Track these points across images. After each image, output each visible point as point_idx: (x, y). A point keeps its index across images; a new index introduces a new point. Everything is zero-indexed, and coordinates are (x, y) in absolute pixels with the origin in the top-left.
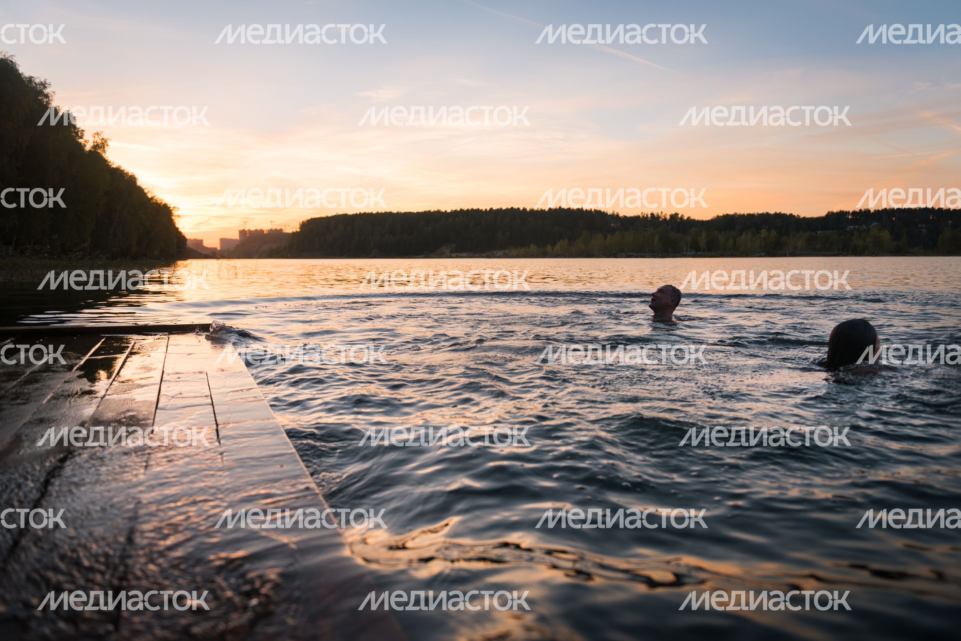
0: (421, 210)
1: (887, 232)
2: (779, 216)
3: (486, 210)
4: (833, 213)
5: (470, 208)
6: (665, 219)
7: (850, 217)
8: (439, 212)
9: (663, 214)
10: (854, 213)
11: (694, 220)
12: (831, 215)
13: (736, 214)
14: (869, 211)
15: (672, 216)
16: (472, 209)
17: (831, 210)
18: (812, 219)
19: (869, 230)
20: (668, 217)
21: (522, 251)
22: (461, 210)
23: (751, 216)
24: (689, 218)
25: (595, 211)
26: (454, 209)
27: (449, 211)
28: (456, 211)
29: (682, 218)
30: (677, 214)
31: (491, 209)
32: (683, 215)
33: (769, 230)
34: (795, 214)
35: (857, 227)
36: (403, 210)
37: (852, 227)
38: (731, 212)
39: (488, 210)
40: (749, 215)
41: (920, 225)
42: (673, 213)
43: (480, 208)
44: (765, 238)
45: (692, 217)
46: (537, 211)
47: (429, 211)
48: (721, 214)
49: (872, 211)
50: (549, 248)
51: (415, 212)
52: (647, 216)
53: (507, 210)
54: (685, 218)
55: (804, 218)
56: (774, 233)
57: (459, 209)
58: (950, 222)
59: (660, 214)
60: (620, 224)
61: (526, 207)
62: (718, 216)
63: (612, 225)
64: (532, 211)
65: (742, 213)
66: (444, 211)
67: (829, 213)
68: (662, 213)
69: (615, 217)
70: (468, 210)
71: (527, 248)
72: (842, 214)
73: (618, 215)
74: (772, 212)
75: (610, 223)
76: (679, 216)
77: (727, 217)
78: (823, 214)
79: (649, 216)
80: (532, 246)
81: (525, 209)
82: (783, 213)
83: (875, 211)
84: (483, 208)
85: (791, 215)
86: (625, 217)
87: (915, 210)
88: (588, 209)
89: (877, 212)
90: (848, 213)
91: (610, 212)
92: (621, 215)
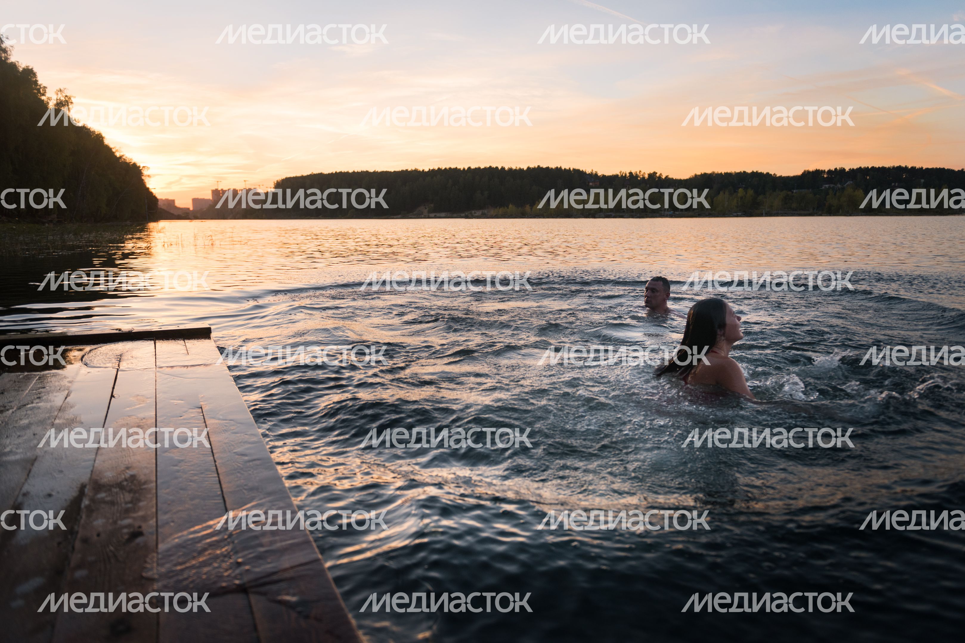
0: (398, 169)
1: (861, 191)
2: (756, 175)
3: (464, 169)
4: (809, 172)
5: (448, 167)
6: (644, 178)
7: (825, 176)
8: (416, 171)
9: (642, 173)
10: (830, 172)
11: (672, 179)
12: (806, 174)
13: (713, 173)
14: (844, 169)
15: (650, 175)
16: (450, 168)
17: (807, 169)
18: (788, 178)
19: (843, 189)
20: (646, 176)
21: (501, 211)
22: (439, 169)
23: (728, 175)
24: (667, 176)
25: (574, 169)
26: (431, 168)
27: (427, 170)
28: (433, 170)
29: (660, 177)
30: (655, 173)
31: (469, 168)
32: (661, 174)
33: (746, 189)
34: (772, 173)
35: (832, 185)
36: (379, 169)
37: (827, 186)
38: (709, 171)
39: (466, 169)
40: (726, 174)
41: (893, 184)
42: (652, 172)
44: (742, 198)
45: (670, 177)
46: (516, 170)
47: (407, 170)
48: (699, 173)
49: (847, 170)
50: (528, 208)
51: (392, 171)
52: (626, 175)
53: (485, 169)
54: (664, 177)
55: (781, 177)
56: (751, 192)
58: (922, 181)
59: (638, 173)
60: (598, 181)
61: (504, 166)
62: (696, 175)
63: (591, 184)
64: (510, 170)
65: (720, 172)
66: (421, 170)
67: (805, 171)
68: (640, 171)
69: (594, 176)
70: (446, 169)
71: (506, 208)
72: (818, 173)
73: (596, 174)
74: (749, 171)
75: (589, 183)
76: (658, 175)
77: (705, 176)
78: (799, 172)
79: (628, 175)
80: (510, 206)
81: (503, 168)
82: (759, 171)
83: (850, 169)
84: (461, 166)
85: (768, 173)
86: (604, 176)
87: (889, 168)
88: (567, 168)
89: (852, 171)
90: (823, 172)
91: (588, 171)
92: (600, 174)
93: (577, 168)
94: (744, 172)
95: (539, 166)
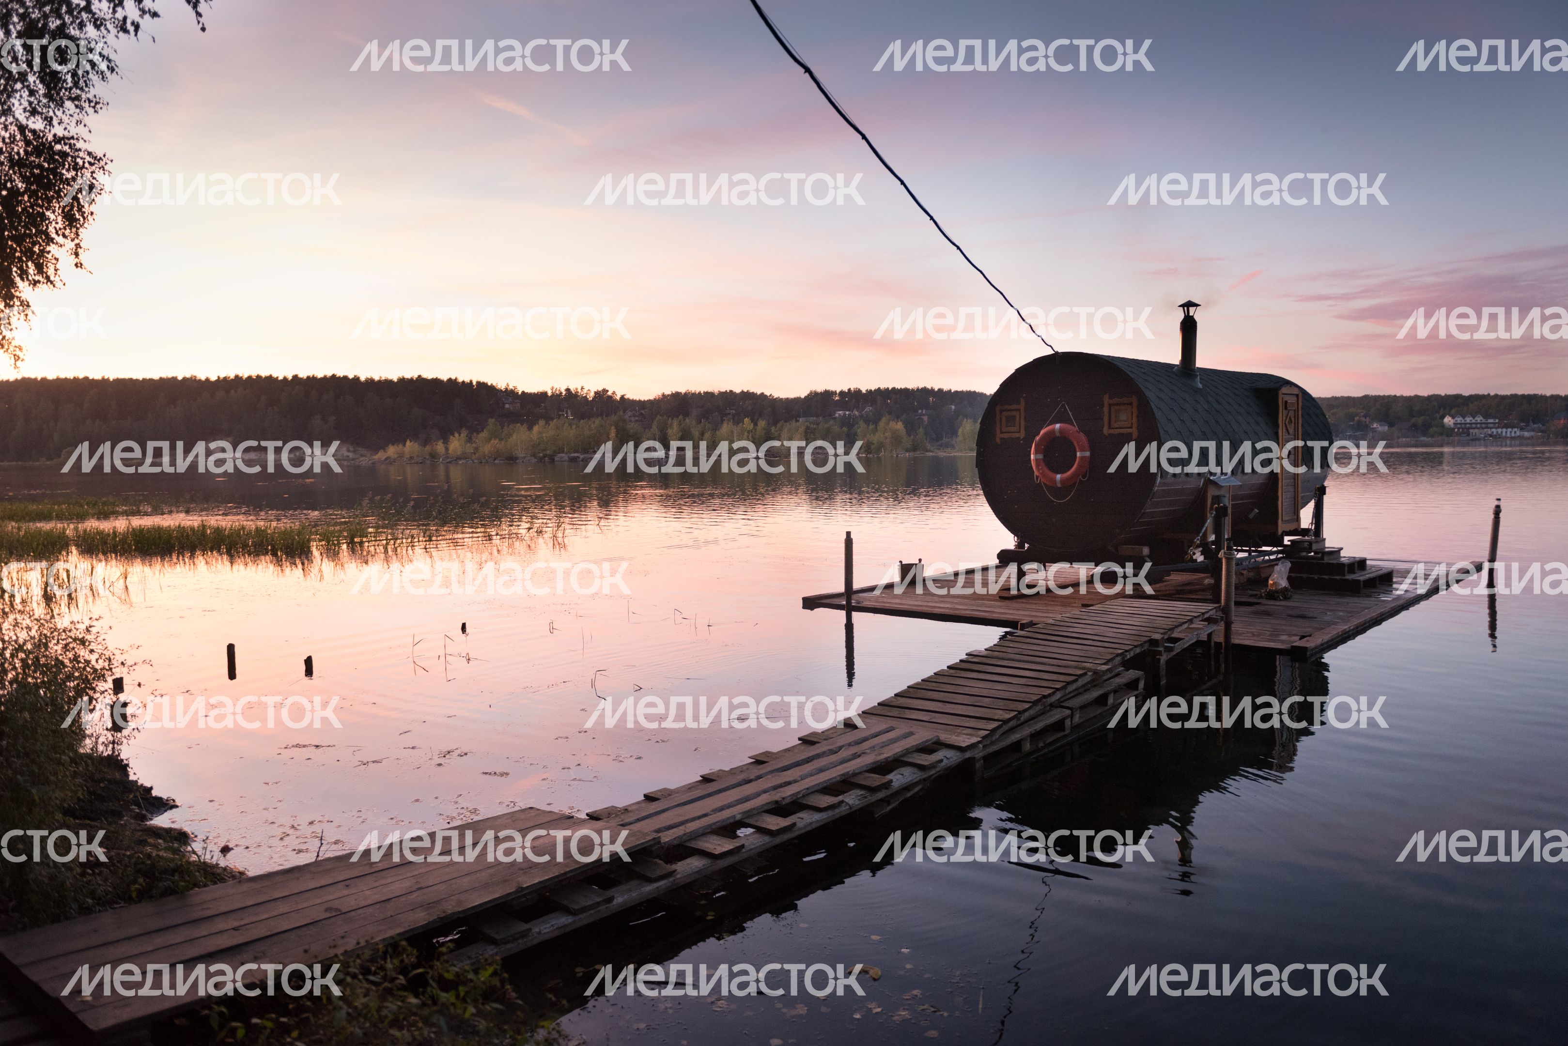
2: (747, 396)
4: (815, 393)
5: (254, 374)
6: (588, 398)
7: (836, 400)
9: (585, 391)
10: (842, 393)
11: (630, 401)
12: (814, 397)
13: (689, 392)
14: (860, 391)
15: (597, 394)
16: (259, 377)
17: (814, 389)
20: (591, 396)
23: (709, 395)
24: (622, 397)
25: (478, 383)
26: (222, 376)
29: (612, 398)
30: (605, 391)
32: (614, 393)
33: (736, 420)
38: (683, 390)
39: (290, 378)
40: (706, 393)
41: (920, 411)
42: (600, 389)
43: (275, 375)
45: (628, 397)
46: (379, 381)
47: (172, 379)
48: (668, 392)
49: (864, 391)
52: (561, 393)
53: (325, 378)
54: (618, 397)
55: (779, 399)
57: (232, 376)
59: (579, 390)
60: (519, 405)
61: (359, 375)
62: (663, 395)
63: (507, 406)
65: (698, 391)
66: (202, 379)
67: (811, 392)
68: (582, 388)
69: (510, 394)
70: (250, 378)
73: (514, 392)
74: (738, 390)
76: (609, 393)
77: (676, 395)
78: (804, 394)
79: (564, 393)
83: (867, 391)
85: (763, 395)
86: (525, 395)
87: (913, 390)
88: (467, 380)
89: (870, 392)
90: (833, 393)
91: (501, 385)
92: (520, 390)
93: (483, 379)
94: (731, 391)
95: (419, 376)
